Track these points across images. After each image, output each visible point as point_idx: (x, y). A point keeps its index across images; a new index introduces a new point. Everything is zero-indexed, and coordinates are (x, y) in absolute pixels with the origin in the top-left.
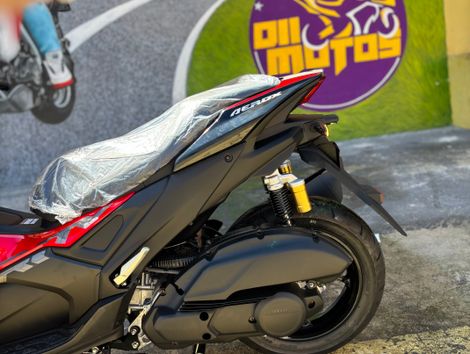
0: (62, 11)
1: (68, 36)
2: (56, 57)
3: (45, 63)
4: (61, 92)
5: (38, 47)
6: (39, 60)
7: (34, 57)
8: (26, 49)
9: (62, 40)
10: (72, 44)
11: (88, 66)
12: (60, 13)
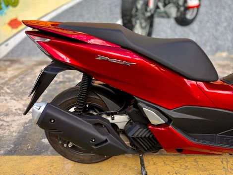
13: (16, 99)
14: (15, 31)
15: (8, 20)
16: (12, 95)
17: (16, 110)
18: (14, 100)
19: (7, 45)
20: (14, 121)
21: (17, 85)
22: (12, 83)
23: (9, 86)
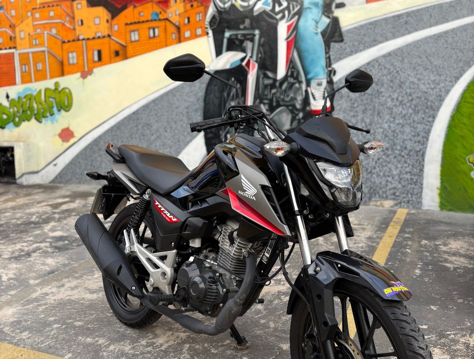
0: (335, 42)
1: (335, 66)
2: (320, 84)
3: (309, 89)
6: (304, 86)
7: (300, 82)
8: (295, 74)
9: (330, 69)
10: (337, 74)
12: (332, 44)
14: (67, 145)
15: (59, 131)
19: (55, 165)
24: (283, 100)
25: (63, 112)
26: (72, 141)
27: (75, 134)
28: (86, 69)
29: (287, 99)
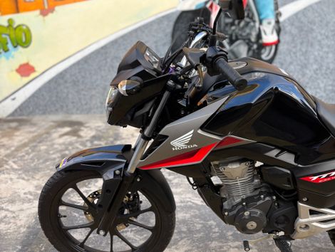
1: (281, 10)
2: (269, 23)
3: (262, 28)
4: (268, 48)
5: (259, 15)
6: (257, 24)
7: (254, 22)
8: (250, 15)
9: (277, 12)
10: (282, 15)
11: (290, 32)
13: (26, 178)
14: (26, 80)
16: (20, 172)
17: (25, 194)
18: (23, 179)
19: (14, 99)
20: (22, 210)
21: (27, 157)
22: (20, 154)
23: (16, 159)
24: (241, 35)
25: (20, 48)
26: (33, 75)
27: (36, 69)
28: (46, 7)
29: (244, 34)
